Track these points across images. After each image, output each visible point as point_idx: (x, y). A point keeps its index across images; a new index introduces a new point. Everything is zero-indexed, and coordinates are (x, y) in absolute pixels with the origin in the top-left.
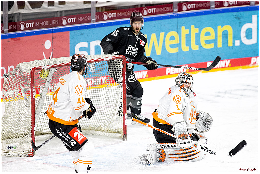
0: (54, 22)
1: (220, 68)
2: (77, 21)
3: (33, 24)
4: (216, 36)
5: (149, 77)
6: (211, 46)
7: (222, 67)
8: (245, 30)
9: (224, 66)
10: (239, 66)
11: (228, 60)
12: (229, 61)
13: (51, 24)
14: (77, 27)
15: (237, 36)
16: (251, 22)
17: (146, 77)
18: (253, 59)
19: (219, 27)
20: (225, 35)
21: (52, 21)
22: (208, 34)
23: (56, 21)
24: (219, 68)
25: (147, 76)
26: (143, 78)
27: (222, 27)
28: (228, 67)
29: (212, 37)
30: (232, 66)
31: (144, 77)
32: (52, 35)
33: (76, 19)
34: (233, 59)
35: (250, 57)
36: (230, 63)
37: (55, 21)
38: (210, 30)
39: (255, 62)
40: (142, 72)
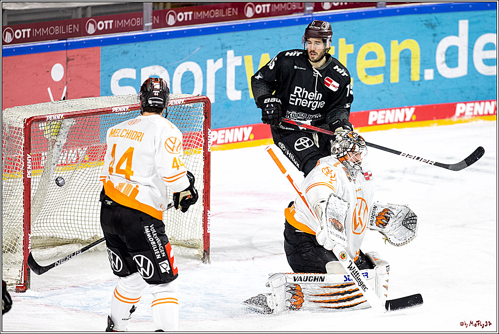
0: (69, 29)
1: (394, 123)
2: (115, 26)
3: (30, 32)
4: (388, 61)
5: (254, 139)
6: (378, 79)
7: (399, 122)
8: (444, 50)
9: (402, 120)
10: (432, 119)
11: (410, 108)
12: (413, 110)
13: (65, 33)
14: (116, 38)
15: (428, 62)
16: (456, 34)
17: (249, 139)
18: (459, 106)
19: (394, 44)
20: (405, 58)
21: (67, 26)
22: (371, 56)
23: (74, 26)
24: (392, 123)
25: (252, 137)
26: (243, 141)
27: (399, 43)
28: (411, 120)
29: (380, 62)
30: (417, 120)
31: (246, 138)
32: (67, 53)
33: (113, 24)
34: (420, 105)
35: (454, 102)
36: (414, 113)
37: (72, 27)
38: (376, 47)
39: (462, 111)
40: (241, 129)
